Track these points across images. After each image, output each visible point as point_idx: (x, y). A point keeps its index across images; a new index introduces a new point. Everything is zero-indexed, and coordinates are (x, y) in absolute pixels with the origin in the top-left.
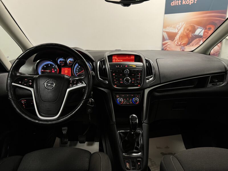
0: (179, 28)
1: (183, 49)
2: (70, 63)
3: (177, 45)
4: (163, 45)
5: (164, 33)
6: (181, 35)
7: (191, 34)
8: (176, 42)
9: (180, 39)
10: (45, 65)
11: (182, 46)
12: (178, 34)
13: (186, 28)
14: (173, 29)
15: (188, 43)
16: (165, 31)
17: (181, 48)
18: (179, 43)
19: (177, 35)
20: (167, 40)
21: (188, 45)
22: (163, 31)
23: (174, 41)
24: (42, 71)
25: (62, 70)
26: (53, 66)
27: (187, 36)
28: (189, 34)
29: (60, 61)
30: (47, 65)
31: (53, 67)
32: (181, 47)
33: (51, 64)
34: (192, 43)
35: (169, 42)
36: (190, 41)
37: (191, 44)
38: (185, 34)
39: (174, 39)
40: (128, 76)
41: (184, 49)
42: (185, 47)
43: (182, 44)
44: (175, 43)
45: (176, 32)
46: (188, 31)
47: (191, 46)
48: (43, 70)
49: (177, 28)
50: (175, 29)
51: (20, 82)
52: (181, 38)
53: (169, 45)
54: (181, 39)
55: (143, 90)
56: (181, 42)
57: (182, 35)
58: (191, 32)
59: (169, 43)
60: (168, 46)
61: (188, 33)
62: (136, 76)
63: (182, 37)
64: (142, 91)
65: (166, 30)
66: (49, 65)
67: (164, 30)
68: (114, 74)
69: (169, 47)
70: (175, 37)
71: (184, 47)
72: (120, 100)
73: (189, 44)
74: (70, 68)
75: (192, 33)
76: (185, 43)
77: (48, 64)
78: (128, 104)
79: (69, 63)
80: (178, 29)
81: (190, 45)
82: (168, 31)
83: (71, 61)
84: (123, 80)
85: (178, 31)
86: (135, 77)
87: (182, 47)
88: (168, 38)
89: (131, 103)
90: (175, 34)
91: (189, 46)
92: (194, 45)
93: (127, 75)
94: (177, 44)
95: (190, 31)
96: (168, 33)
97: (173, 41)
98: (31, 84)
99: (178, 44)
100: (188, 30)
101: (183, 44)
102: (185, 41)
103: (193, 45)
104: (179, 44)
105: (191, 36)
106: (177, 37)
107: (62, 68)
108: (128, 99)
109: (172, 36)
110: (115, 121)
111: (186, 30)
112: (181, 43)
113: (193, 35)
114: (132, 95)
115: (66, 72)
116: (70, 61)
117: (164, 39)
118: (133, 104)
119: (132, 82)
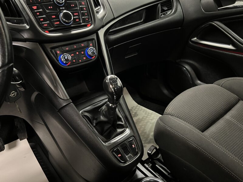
55: (95, 32)
64: (95, 34)
68: (35, 8)
72: (66, 58)
78: (81, 63)
84: (58, 17)
86: (78, 10)
89: (85, 58)
93: (62, 7)
108: (77, 53)
110: (69, 98)
118: (89, 60)
119: (77, 19)
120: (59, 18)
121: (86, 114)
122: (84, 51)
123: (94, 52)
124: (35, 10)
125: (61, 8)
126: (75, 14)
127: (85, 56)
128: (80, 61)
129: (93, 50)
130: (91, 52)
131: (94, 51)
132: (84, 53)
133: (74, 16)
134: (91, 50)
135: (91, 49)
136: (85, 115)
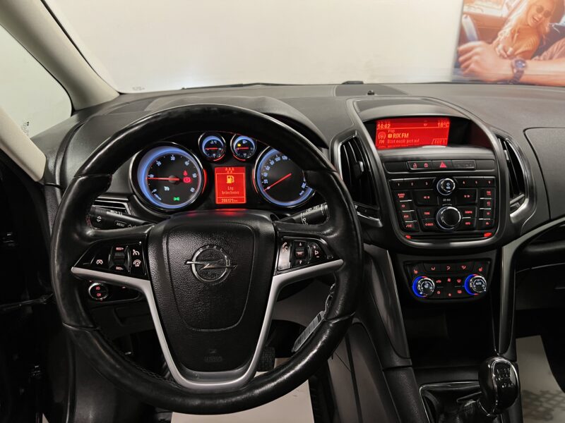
0: (513, 5)
1: (520, 69)
2: (241, 152)
3: (501, 56)
4: (459, 54)
5: (466, 17)
6: (516, 25)
7: (548, 24)
8: (500, 46)
9: (513, 38)
10: (160, 159)
11: (518, 58)
12: (509, 24)
13: (534, 4)
14: (495, 6)
15: (538, 51)
16: (468, 14)
17: (514, 65)
18: (510, 50)
19: (506, 26)
20: (474, 40)
21: (537, 57)
22: (463, 13)
23: (495, 42)
24: (149, 181)
25: (216, 174)
26: (187, 160)
27: (537, 28)
28: (541, 24)
29: (208, 145)
30: (165, 159)
31: (187, 163)
32: (513, 61)
33: (177, 156)
34: (550, 49)
35: (480, 46)
36: (545, 43)
37: (545, 53)
38: (530, 22)
39: (496, 36)
40: (449, 200)
41: (524, 67)
42: (528, 62)
43: (520, 53)
44: (497, 49)
45: (501, 17)
46: (540, 16)
47: (544, 59)
48: (152, 176)
49: (507, 4)
50: (500, 7)
51: (100, 261)
52: (516, 35)
53: (477, 54)
54: (518, 36)
56: (516, 45)
57: (519, 26)
58: (549, 19)
59: (478, 50)
60: (476, 58)
61: (540, 19)
62: (477, 201)
63: (518, 32)
65: (472, 11)
66: (173, 158)
67: (466, 9)
68: (401, 195)
69: (477, 62)
70: (500, 30)
71: (524, 62)
72: (426, 287)
73: (540, 55)
74: (243, 166)
75: (552, 21)
76: (527, 49)
77: (169, 156)
78: (450, 298)
79: (239, 151)
80: (508, 7)
81: (542, 58)
82: (478, 11)
83: (243, 145)
85: (510, 14)
86: (475, 204)
87: (516, 62)
88: (475, 34)
89: (460, 292)
90: (500, 23)
91: (539, 60)
92: (556, 56)
93: (447, 197)
94: (502, 52)
95: (547, 14)
96: (477, 19)
97: (490, 43)
98: (137, 263)
99: (506, 52)
100: (540, 10)
101: (523, 52)
102: (528, 44)
103: (551, 58)
104: (508, 53)
105: (547, 29)
106: (506, 31)
107: (216, 169)
108: (449, 280)
109: (488, 30)
110: (409, 356)
111: (534, 11)
112: (515, 50)
113: (556, 26)
114: (464, 267)
115: (229, 181)
116: (241, 142)
117: (463, 38)
118: (468, 296)
119: (467, 220)
120: (435, 217)
121: (431, 397)
122: (463, 279)
123: (483, 286)
124: (402, 199)
125: (445, 200)
126: (466, 212)
127: (463, 290)
128: (450, 295)
129: (481, 281)
130: (477, 285)
131: (482, 283)
132: (462, 281)
133: (464, 215)
134: (477, 282)
135: (478, 280)
136: (427, 398)
